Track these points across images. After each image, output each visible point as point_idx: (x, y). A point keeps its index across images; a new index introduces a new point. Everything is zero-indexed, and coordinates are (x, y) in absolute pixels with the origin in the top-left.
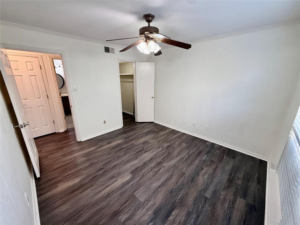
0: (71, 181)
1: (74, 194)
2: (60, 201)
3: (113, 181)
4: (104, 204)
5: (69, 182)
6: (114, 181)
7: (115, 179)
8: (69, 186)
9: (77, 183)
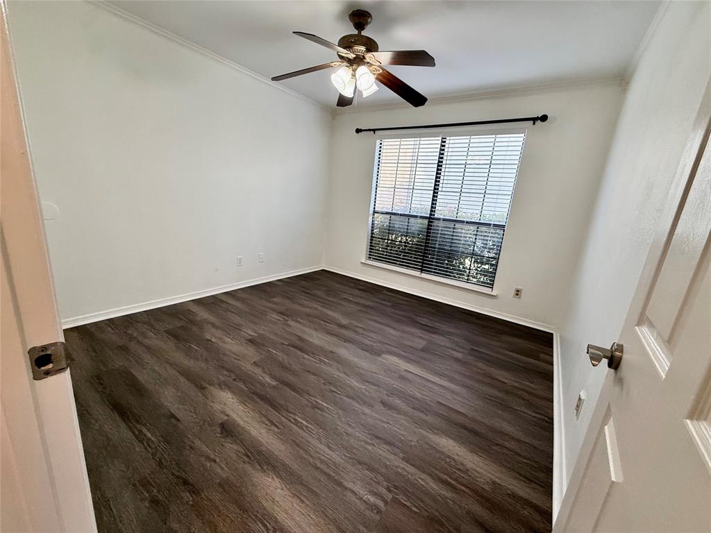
0: (456, 457)
1: (476, 428)
2: (507, 444)
3: (409, 376)
4: (457, 377)
5: (461, 459)
6: (409, 374)
7: (404, 374)
8: (471, 452)
9: (452, 439)
